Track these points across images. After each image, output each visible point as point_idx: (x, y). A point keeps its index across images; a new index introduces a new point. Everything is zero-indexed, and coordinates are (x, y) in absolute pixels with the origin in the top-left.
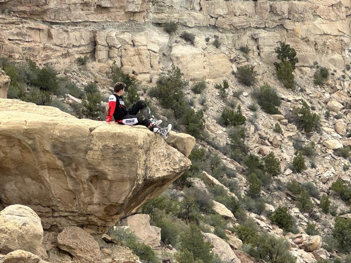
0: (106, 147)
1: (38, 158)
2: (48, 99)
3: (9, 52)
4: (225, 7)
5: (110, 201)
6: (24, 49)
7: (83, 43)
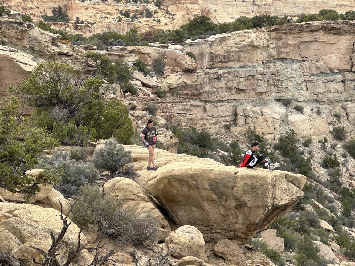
0: (246, 184)
1: (200, 193)
2: (205, 153)
3: (178, 121)
4: (324, 87)
5: (250, 221)
6: (188, 119)
7: (228, 114)
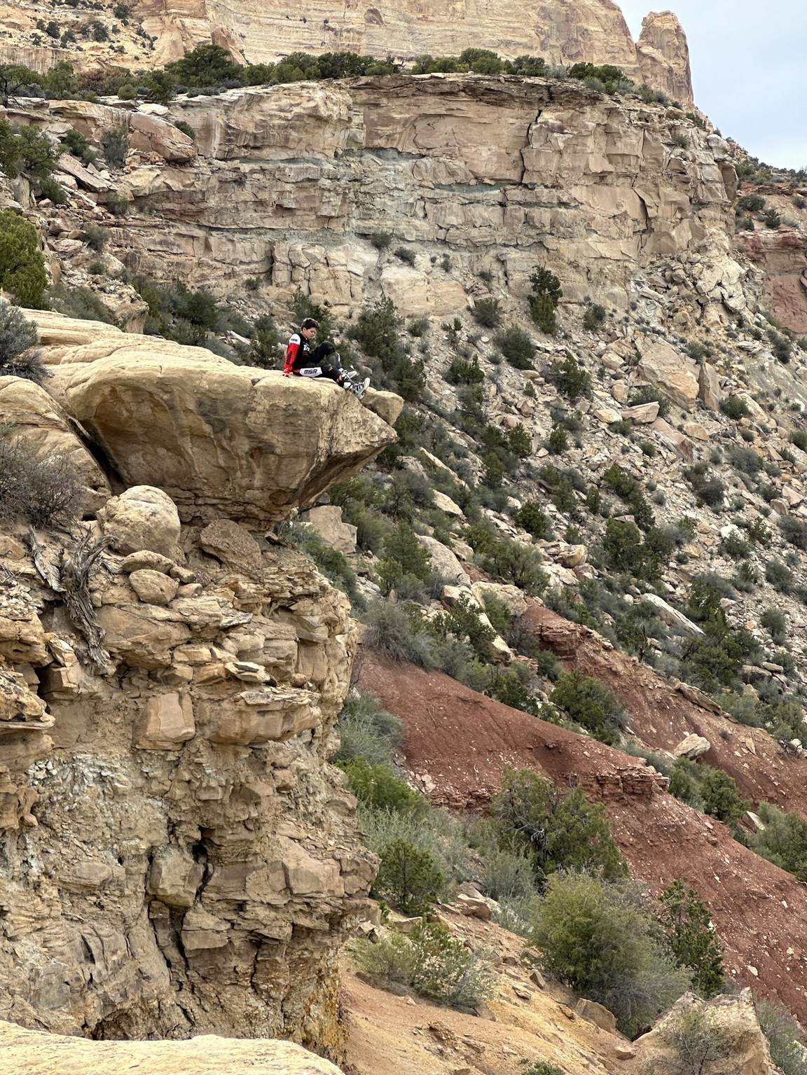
0: (274, 407)
1: (176, 419)
2: (203, 337)
3: (149, 267)
4: (460, 213)
5: (278, 485)
6: (171, 264)
7: (255, 258)
